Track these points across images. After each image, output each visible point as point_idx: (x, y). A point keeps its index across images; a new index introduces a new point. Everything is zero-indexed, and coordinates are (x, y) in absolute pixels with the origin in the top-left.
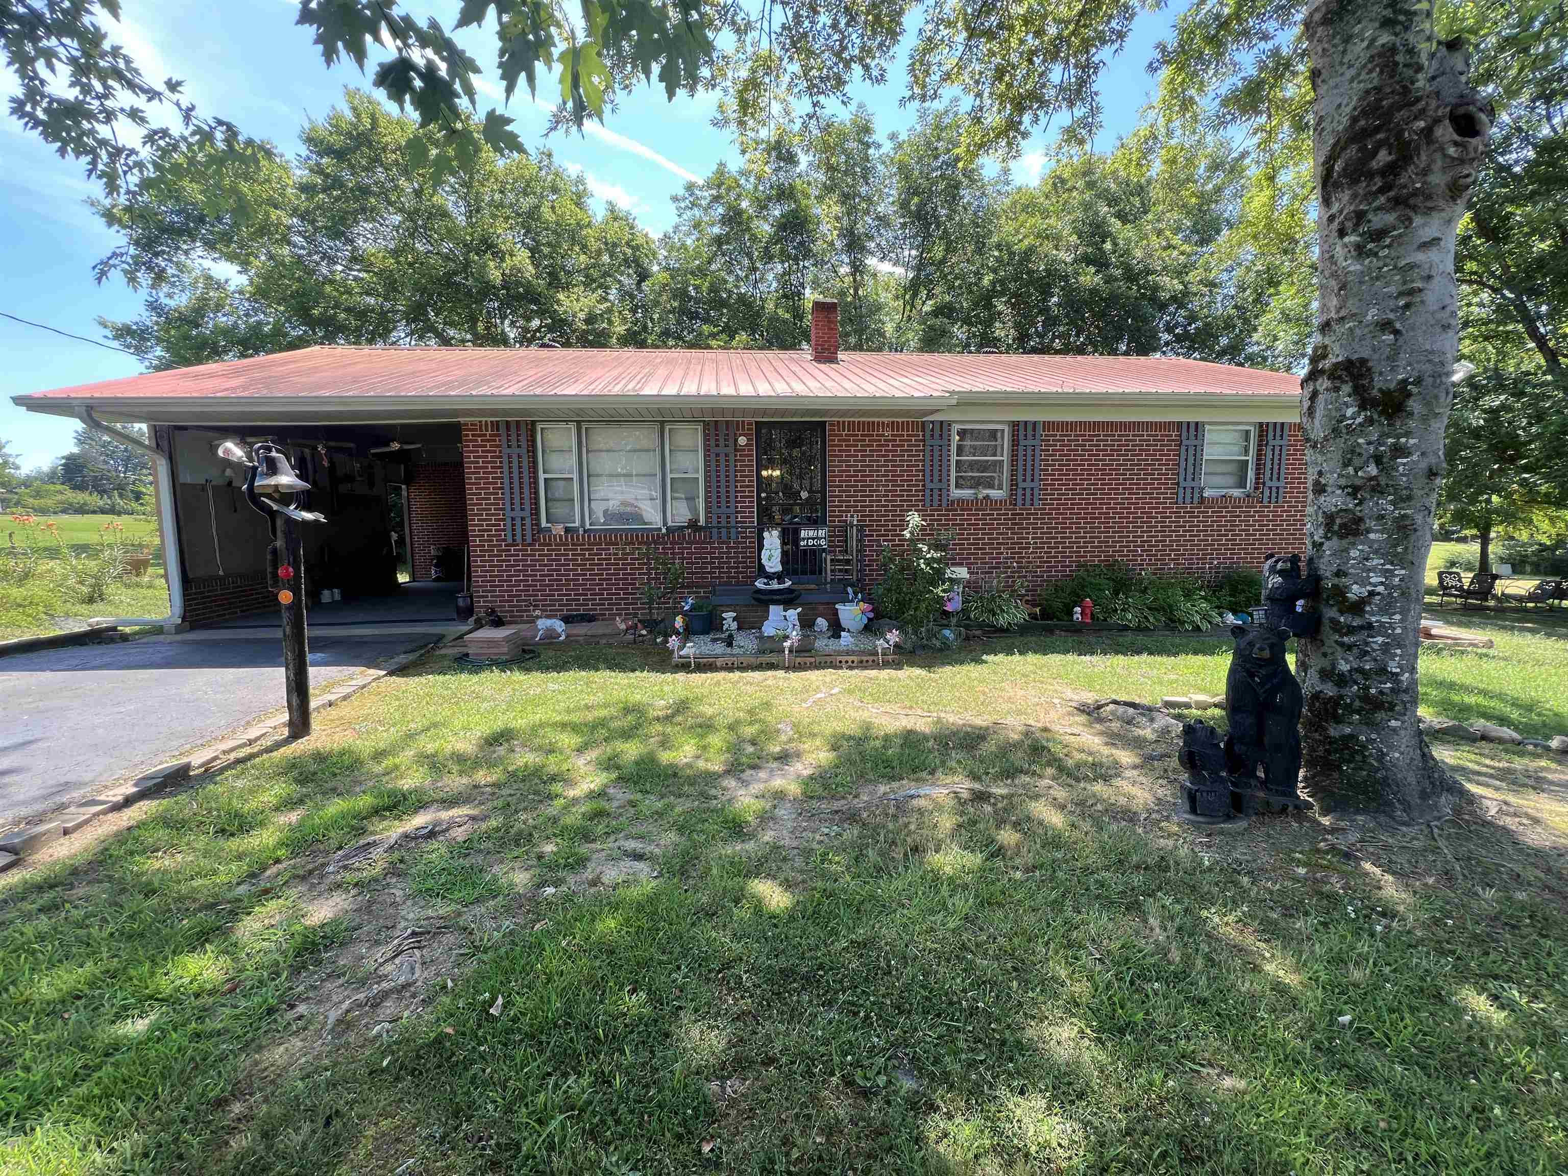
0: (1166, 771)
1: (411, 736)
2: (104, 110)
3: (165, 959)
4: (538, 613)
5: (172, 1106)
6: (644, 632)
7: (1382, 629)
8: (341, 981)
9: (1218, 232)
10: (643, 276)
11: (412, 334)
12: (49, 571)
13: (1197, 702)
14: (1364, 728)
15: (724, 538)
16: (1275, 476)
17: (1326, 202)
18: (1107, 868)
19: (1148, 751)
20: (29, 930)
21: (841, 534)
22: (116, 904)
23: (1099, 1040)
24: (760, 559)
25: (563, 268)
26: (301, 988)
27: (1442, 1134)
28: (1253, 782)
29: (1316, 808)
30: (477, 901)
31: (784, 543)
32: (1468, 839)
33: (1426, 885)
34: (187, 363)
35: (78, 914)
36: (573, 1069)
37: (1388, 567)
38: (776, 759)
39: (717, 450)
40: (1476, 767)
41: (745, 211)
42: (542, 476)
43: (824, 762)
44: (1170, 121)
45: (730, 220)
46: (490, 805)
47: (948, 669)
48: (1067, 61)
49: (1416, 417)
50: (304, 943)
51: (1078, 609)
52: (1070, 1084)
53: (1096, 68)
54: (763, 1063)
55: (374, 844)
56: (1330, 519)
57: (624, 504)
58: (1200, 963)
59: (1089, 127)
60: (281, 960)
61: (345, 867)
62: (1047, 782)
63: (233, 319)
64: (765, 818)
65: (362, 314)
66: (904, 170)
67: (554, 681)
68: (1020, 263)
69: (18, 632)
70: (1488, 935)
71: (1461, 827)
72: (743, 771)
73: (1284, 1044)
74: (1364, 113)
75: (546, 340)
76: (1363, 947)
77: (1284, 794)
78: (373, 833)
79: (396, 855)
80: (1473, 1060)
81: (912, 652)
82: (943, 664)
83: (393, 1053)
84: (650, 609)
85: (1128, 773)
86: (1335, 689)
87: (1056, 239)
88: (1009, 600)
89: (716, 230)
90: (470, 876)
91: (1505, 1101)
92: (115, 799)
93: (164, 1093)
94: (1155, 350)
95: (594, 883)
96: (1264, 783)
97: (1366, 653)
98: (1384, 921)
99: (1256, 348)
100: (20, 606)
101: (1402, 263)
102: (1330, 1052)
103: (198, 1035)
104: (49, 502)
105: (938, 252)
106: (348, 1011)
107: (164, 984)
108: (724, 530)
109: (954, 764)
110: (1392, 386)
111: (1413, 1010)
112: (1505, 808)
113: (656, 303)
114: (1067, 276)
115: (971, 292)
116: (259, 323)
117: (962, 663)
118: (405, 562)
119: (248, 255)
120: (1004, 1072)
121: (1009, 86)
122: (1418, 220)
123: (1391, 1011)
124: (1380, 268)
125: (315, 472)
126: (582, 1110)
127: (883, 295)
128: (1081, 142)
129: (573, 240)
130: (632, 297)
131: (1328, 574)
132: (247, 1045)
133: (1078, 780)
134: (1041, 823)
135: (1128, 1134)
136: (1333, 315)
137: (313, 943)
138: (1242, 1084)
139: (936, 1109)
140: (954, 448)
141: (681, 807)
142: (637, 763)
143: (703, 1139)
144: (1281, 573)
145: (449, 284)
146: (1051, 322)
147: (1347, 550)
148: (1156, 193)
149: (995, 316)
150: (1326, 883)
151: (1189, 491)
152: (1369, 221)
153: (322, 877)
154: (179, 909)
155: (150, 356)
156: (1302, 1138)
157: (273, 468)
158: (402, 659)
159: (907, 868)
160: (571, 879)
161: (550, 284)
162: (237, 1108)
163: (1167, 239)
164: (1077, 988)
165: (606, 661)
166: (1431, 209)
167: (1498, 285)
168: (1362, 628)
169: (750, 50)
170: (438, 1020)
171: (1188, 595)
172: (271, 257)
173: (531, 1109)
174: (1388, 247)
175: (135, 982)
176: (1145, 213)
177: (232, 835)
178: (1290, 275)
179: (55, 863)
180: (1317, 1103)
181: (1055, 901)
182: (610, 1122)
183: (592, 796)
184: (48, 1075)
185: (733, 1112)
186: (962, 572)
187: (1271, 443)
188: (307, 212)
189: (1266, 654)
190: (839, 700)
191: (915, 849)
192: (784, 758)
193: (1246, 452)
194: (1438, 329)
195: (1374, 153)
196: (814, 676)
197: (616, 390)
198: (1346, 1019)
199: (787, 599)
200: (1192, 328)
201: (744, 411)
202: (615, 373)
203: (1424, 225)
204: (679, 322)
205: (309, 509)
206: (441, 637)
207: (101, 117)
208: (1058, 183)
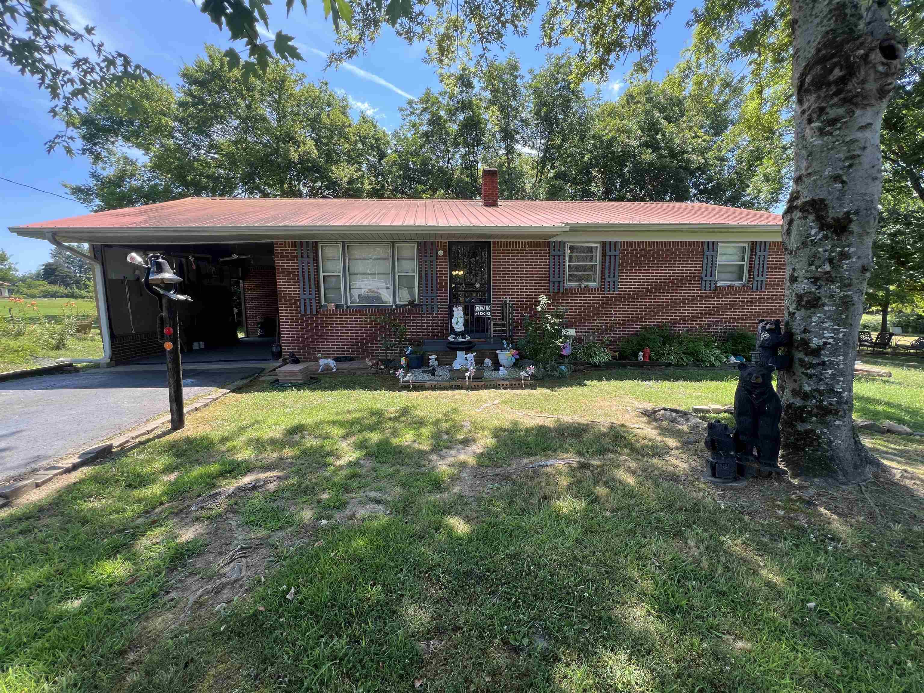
0: (696, 451)
1: (243, 429)
2: (48, 46)
3: (92, 563)
4: (320, 355)
5: (93, 655)
6: (383, 367)
7: (832, 365)
8: (198, 577)
9: (726, 128)
10: (382, 156)
11: (246, 190)
12: (33, 331)
13: (713, 409)
14: (819, 425)
15: (430, 311)
16: (760, 274)
17: (800, 101)
18: (662, 510)
19: (685, 438)
20: (12, 544)
21: (499, 309)
22: (65, 529)
23: (659, 617)
24: (451, 324)
25: (335, 151)
26: (173, 581)
27: (876, 678)
28: (751, 458)
29: (789, 474)
30: (281, 528)
31: (465, 314)
32: (883, 493)
33: (858, 521)
34: (113, 208)
35: (41, 536)
36: (337, 633)
37: (836, 327)
38: (461, 443)
39: (426, 259)
40: (885, 449)
41: (443, 117)
42: (322, 275)
43: (489, 445)
44: (699, 58)
45: (433, 122)
46: (289, 470)
47: (563, 389)
48: (638, 21)
49: (855, 234)
50: (176, 554)
51: (641, 354)
52: (642, 644)
53: (655, 26)
54: (453, 630)
55: (219, 494)
56: (800, 298)
57: (371, 291)
58: (720, 569)
59: (650, 62)
60: (162, 564)
61: (202, 508)
62: (624, 457)
63: (140, 182)
64: (455, 479)
65: (216, 179)
66: (537, 92)
67: (330, 396)
68: (607, 147)
69: (14, 367)
70: (898, 552)
71: (879, 486)
72: (441, 450)
73: (774, 620)
74: (825, 46)
75: (325, 194)
76: (821, 560)
77: (769, 465)
78: (220, 487)
79: (233, 501)
80: (892, 632)
81: (542, 379)
82: (560, 386)
83: (227, 622)
84: (386, 353)
85: (673, 452)
86: (802, 402)
87: (628, 132)
88: (599, 348)
89: (425, 128)
90: (277, 513)
91: (914, 658)
92: (67, 466)
93: (88, 647)
94: (687, 199)
95: (351, 517)
96: (757, 459)
97: (821, 380)
98: (833, 544)
99: (748, 198)
100: (16, 351)
101: (847, 139)
102: (803, 625)
103: (110, 611)
104: (36, 291)
105: (558, 141)
106: (201, 596)
107: (91, 578)
108: (430, 307)
109: (568, 446)
110: (840, 215)
111: (853, 599)
112: (905, 474)
113: (390, 172)
114: (635, 155)
115: (577, 165)
116: (156, 185)
117: (572, 386)
118: (242, 326)
119: (149, 144)
120: (601, 637)
121: (602, 37)
122: (858, 112)
123: (840, 600)
124: (834, 142)
125: (188, 272)
126: (341, 660)
127: (525, 167)
128: (645, 71)
129: (341, 135)
130: (376, 168)
131: (798, 331)
132: (140, 616)
133: (643, 456)
134: (621, 482)
135: (678, 677)
136: (803, 172)
137: (181, 554)
138: (749, 646)
139: (560, 660)
140: (567, 258)
141: (404, 471)
142: (377, 445)
143: (416, 678)
144: (769, 331)
145: (267, 162)
146: (625, 183)
147: (810, 317)
148: (688, 104)
149: (590, 179)
150: (796, 520)
151: (708, 283)
152: (827, 113)
153: (188, 513)
154: (102, 533)
155: (92, 204)
156: (788, 681)
157: (160, 269)
158: (239, 383)
159: (540, 509)
160: (338, 515)
161: (327, 161)
162: (132, 656)
163: (695, 132)
164: (645, 584)
165: (360, 384)
166: (867, 105)
167: (895, 158)
168: (819, 364)
169: (445, 16)
170: (255, 602)
171: (707, 345)
172: (163, 146)
173: (311, 658)
174: (839, 129)
175: (74, 577)
176: (682, 116)
177: (136, 488)
178: (769, 153)
179: (30, 504)
180: (796, 658)
181: (631, 530)
182: (359, 667)
183: (350, 464)
184: (19, 635)
185: (434, 661)
186: (572, 332)
187: (758, 254)
188: (183, 119)
189: (760, 380)
190: (498, 408)
191: (545, 498)
192: (466, 442)
193: (743, 260)
194: (870, 180)
195: (831, 71)
196: (484, 393)
197: (365, 223)
198: (812, 605)
199: (468, 348)
200: (709, 186)
201: (442, 235)
202: (364, 214)
203: (862, 116)
204: (404, 184)
205: (183, 294)
206: (263, 370)
207: (46, 50)
208: (630, 99)
